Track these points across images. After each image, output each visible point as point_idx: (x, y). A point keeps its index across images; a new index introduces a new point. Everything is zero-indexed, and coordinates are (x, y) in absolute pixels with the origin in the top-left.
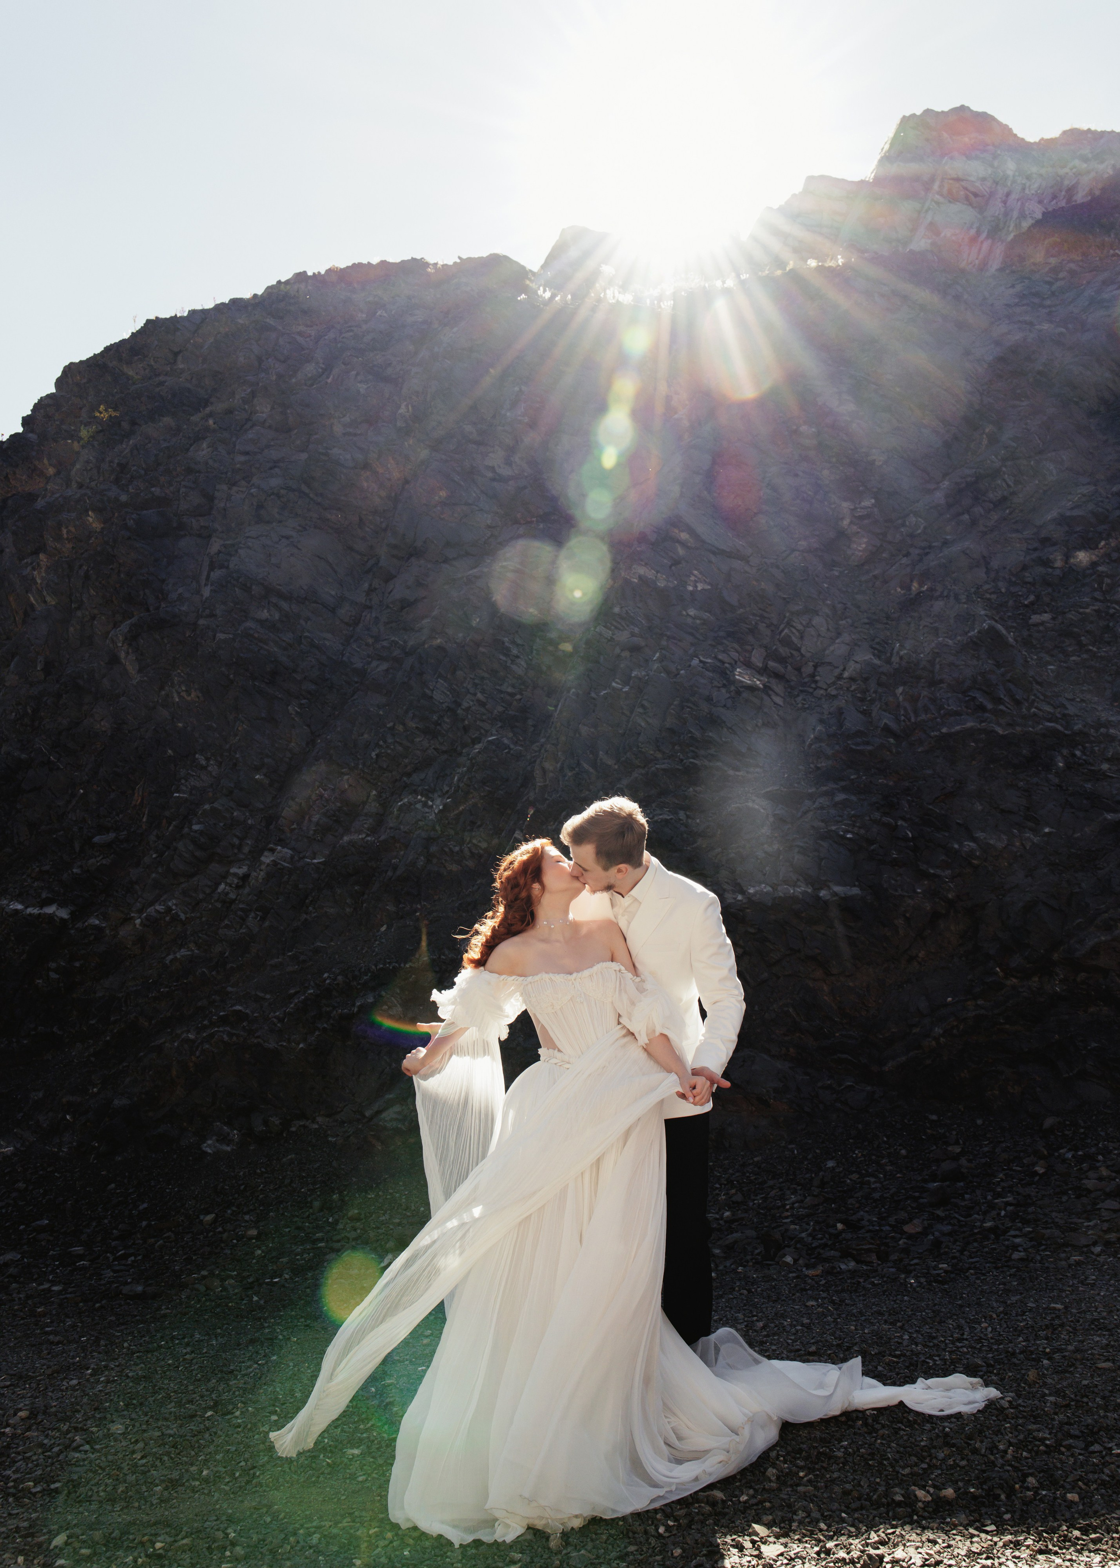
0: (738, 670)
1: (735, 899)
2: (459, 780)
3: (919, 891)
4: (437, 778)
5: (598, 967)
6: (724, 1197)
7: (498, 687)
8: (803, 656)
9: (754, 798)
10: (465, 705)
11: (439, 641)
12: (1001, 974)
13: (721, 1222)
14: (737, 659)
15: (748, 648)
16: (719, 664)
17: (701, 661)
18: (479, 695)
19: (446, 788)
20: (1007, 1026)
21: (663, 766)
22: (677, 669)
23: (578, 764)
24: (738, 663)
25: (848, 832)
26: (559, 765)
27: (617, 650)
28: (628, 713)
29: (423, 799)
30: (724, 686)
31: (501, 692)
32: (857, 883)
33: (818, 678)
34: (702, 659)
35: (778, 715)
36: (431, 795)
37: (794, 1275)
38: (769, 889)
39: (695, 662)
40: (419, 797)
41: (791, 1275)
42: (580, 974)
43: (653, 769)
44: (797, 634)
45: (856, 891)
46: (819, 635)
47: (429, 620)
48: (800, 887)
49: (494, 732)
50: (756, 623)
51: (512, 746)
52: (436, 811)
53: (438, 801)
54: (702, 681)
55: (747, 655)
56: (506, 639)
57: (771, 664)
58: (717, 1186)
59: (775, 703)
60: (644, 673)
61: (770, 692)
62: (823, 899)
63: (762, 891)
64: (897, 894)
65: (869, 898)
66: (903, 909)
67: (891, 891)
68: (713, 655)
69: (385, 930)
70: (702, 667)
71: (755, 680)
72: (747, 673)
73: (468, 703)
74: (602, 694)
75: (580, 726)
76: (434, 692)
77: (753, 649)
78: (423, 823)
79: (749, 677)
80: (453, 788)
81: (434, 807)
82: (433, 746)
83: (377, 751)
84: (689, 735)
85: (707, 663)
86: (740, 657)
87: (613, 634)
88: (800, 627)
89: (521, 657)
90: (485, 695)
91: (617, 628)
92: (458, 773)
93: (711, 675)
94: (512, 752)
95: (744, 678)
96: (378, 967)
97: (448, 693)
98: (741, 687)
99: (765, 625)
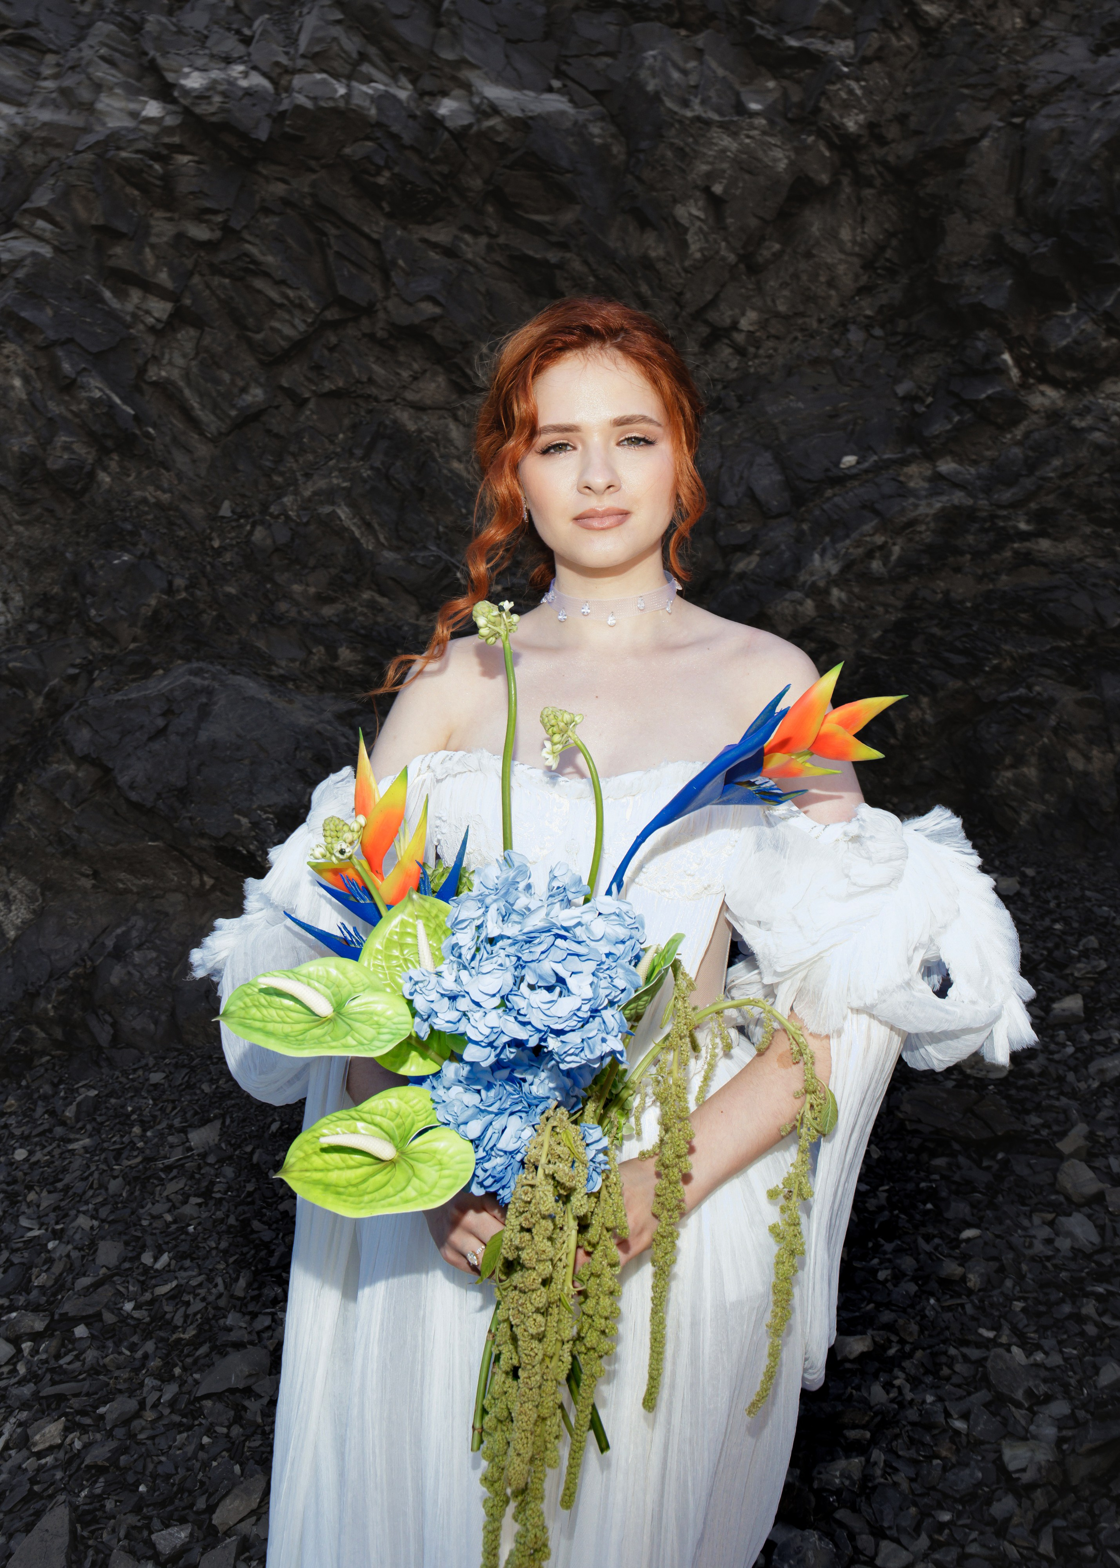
1: (134, 115)
3: (754, 106)
12: (1015, 373)
20: (1044, 544)
38: (256, 80)
45: (555, 105)
48: (369, 80)
62: (449, 124)
63: (231, 83)
64: (689, 114)
65: (595, 129)
66: (705, 168)
67: (669, 103)
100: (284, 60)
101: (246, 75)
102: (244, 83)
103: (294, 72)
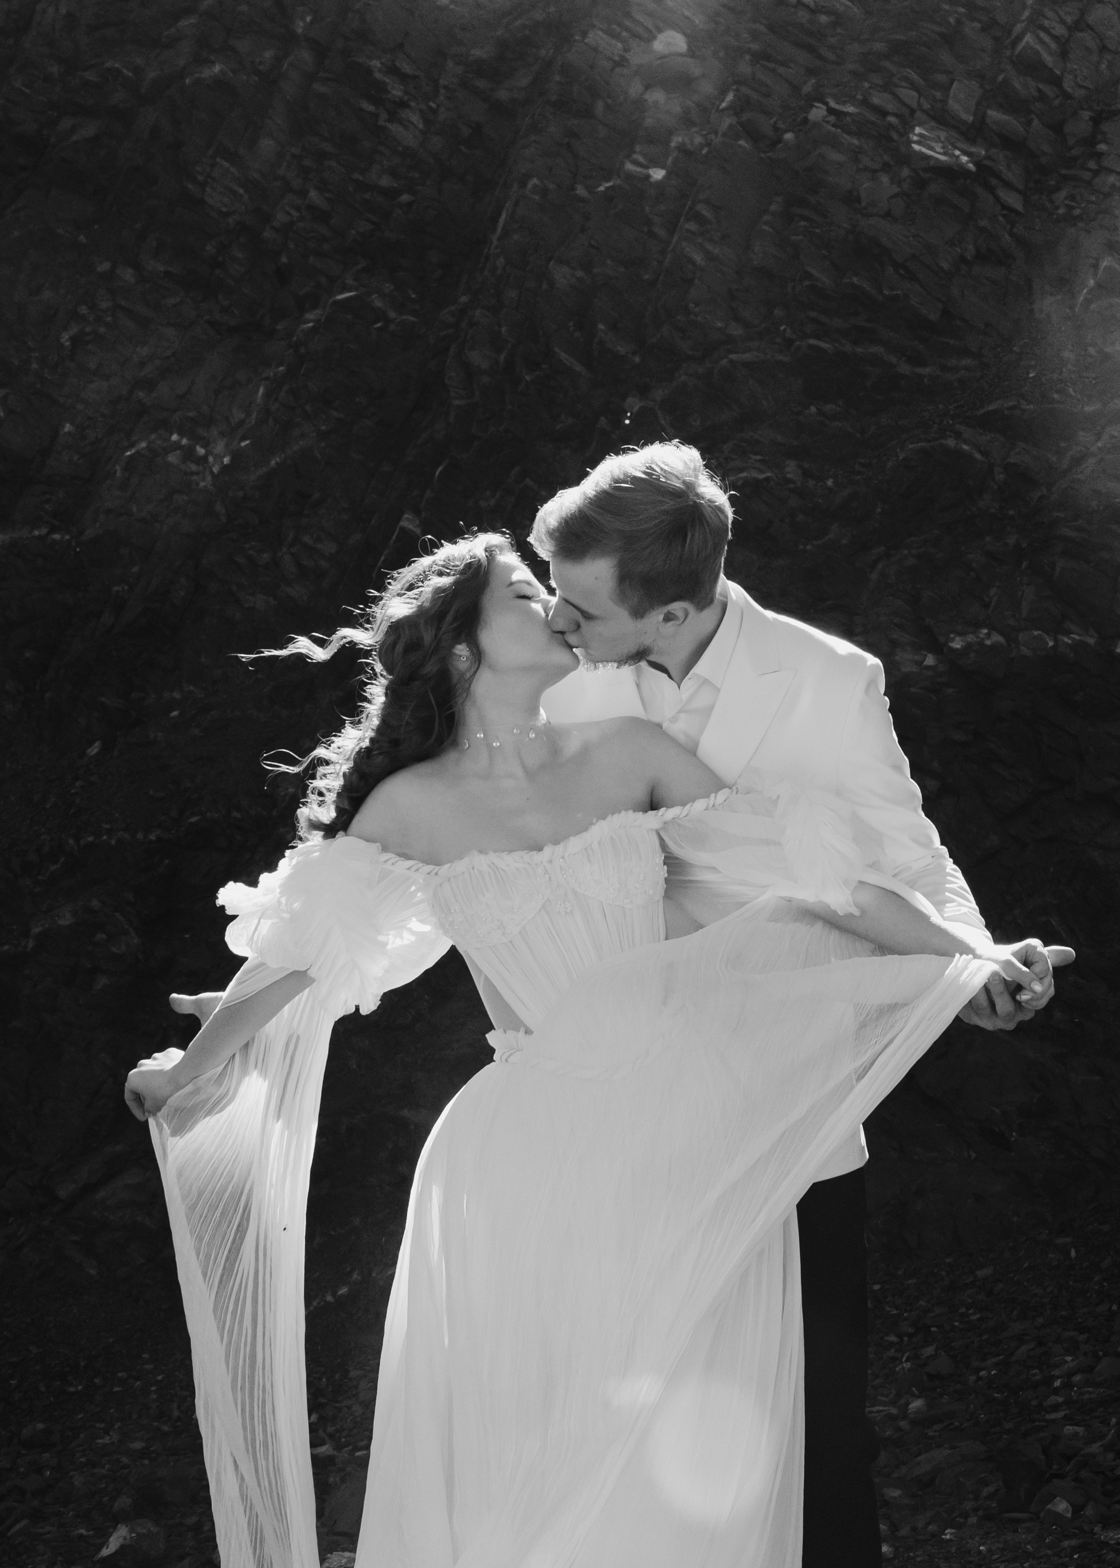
0: (918, 130)
2: (268, 395)
4: (217, 393)
5: (601, 830)
6: (907, 1365)
7: (357, 176)
8: (1068, 96)
10: (281, 218)
11: (217, 68)
13: (902, 1423)
14: (914, 105)
15: (942, 78)
16: (871, 116)
17: (831, 111)
18: (313, 194)
19: (238, 415)
21: (747, 357)
22: (776, 129)
23: (549, 355)
24: (919, 114)
26: (502, 357)
28: (661, 232)
29: (184, 441)
30: (886, 167)
33: (1102, 147)
34: (832, 104)
35: (1011, 234)
37: (1074, 1542)
39: (818, 113)
40: (175, 437)
41: (1066, 1543)
42: (561, 847)
43: (724, 362)
44: (1053, 45)
46: (1103, 48)
47: (193, 20)
49: (350, 281)
50: (958, 21)
51: (392, 314)
52: (216, 470)
53: (219, 447)
54: (836, 156)
55: (938, 95)
56: (376, 64)
57: (994, 114)
58: (893, 1338)
59: (1005, 207)
60: (698, 140)
61: (994, 182)
68: (859, 97)
69: (98, 754)
70: (834, 125)
71: (957, 153)
72: (939, 138)
73: (288, 213)
74: (602, 188)
75: (551, 264)
76: (208, 189)
77: (952, 82)
78: (185, 498)
79: (943, 147)
80: (254, 415)
81: (211, 459)
82: (207, 317)
83: (74, 330)
84: (807, 283)
85: (846, 114)
86: (922, 100)
87: (626, 50)
88: (1060, 30)
89: (413, 104)
90: (328, 195)
91: (635, 35)
92: (267, 379)
93: (856, 142)
94: (392, 327)
95: (931, 148)
96: (82, 842)
97: (241, 191)
98: (925, 170)
99: (977, 25)
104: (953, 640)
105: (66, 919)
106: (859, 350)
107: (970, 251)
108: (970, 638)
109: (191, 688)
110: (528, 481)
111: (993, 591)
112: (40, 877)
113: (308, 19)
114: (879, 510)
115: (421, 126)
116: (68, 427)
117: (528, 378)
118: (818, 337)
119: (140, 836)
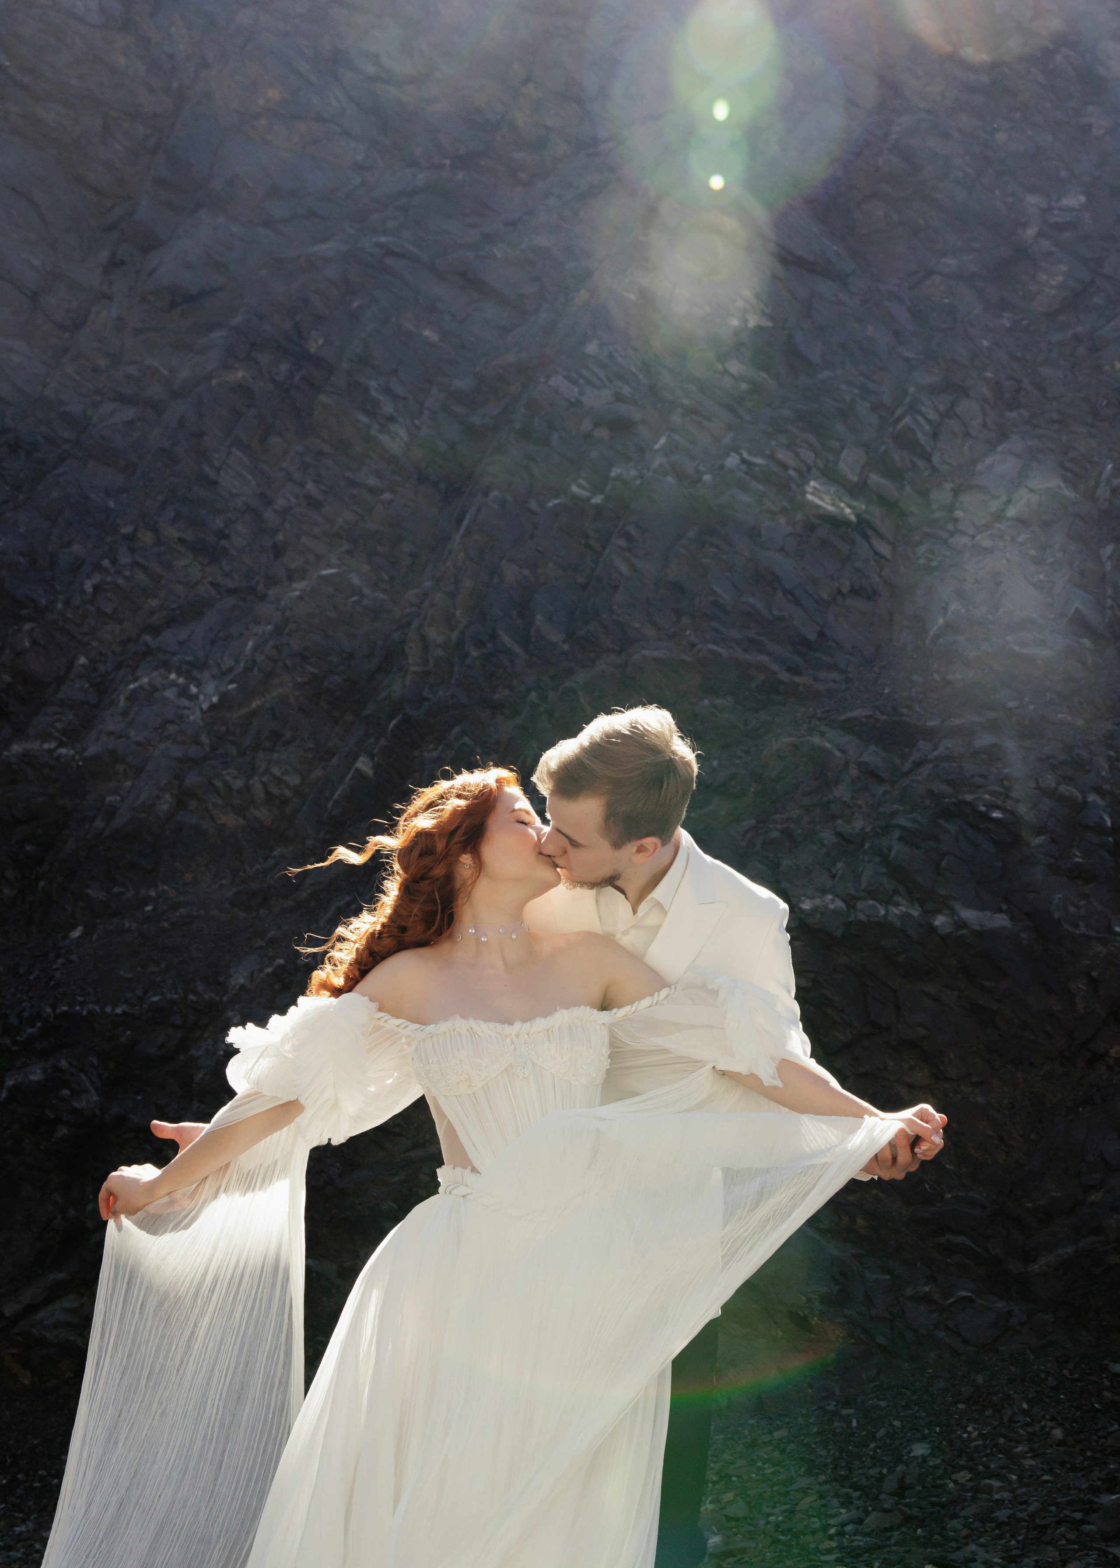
0: (812, 483)
2: (255, 649)
4: (213, 642)
7: (349, 474)
8: (934, 469)
9: (824, 728)
10: (281, 503)
11: (240, 374)
14: (811, 463)
15: (835, 444)
16: (775, 469)
17: (744, 461)
18: (310, 487)
19: (228, 663)
21: (657, 654)
22: (698, 471)
23: (494, 637)
24: (814, 471)
25: (996, 807)
26: (455, 635)
27: (586, 425)
28: (596, 545)
29: (181, 680)
30: (784, 511)
31: (352, 483)
32: (1004, 907)
33: (959, 513)
34: (745, 455)
35: (880, 576)
36: (195, 673)
38: (838, 904)
39: (732, 461)
40: (173, 676)
43: (637, 656)
44: (927, 427)
45: (1001, 921)
46: (967, 434)
47: (223, 333)
48: (897, 905)
49: (334, 560)
50: (852, 400)
51: (366, 591)
52: (205, 706)
53: (210, 687)
54: (743, 498)
55: (832, 458)
56: (373, 384)
57: (875, 478)
59: (876, 553)
60: (633, 473)
61: (870, 532)
62: (940, 931)
63: (826, 907)
64: (1078, 932)
65: (1024, 935)
66: (1087, 962)
67: (1066, 926)
68: (767, 452)
69: (79, 937)
70: (746, 473)
71: (842, 505)
72: (829, 491)
73: (288, 499)
74: (550, 504)
75: (504, 562)
76: (222, 473)
77: (843, 448)
78: (176, 727)
79: (832, 500)
80: (242, 664)
81: (201, 697)
82: (210, 579)
83: (96, 578)
84: (712, 598)
85: (756, 465)
86: (818, 461)
87: (581, 394)
88: (933, 416)
89: (401, 420)
90: (323, 488)
91: (588, 382)
92: (255, 635)
93: (761, 488)
94: (365, 602)
95: (822, 499)
96: (58, 1011)
97: (250, 477)
98: (816, 517)
99: (868, 405)
100: (852, 892)
101: (833, 901)
102: (832, 907)
103: (858, 899)
104: (803, 902)
105: (36, 1075)
106: (748, 657)
107: (846, 587)
108: (818, 902)
109: (166, 888)
110: (466, 739)
111: (839, 865)
112: (18, 1038)
113: (321, 342)
114: (753, 790)
115: (406, 439)
116: (82, 660)
117: (475, 653)
118: (715, 642)
119: (108, 1009)
